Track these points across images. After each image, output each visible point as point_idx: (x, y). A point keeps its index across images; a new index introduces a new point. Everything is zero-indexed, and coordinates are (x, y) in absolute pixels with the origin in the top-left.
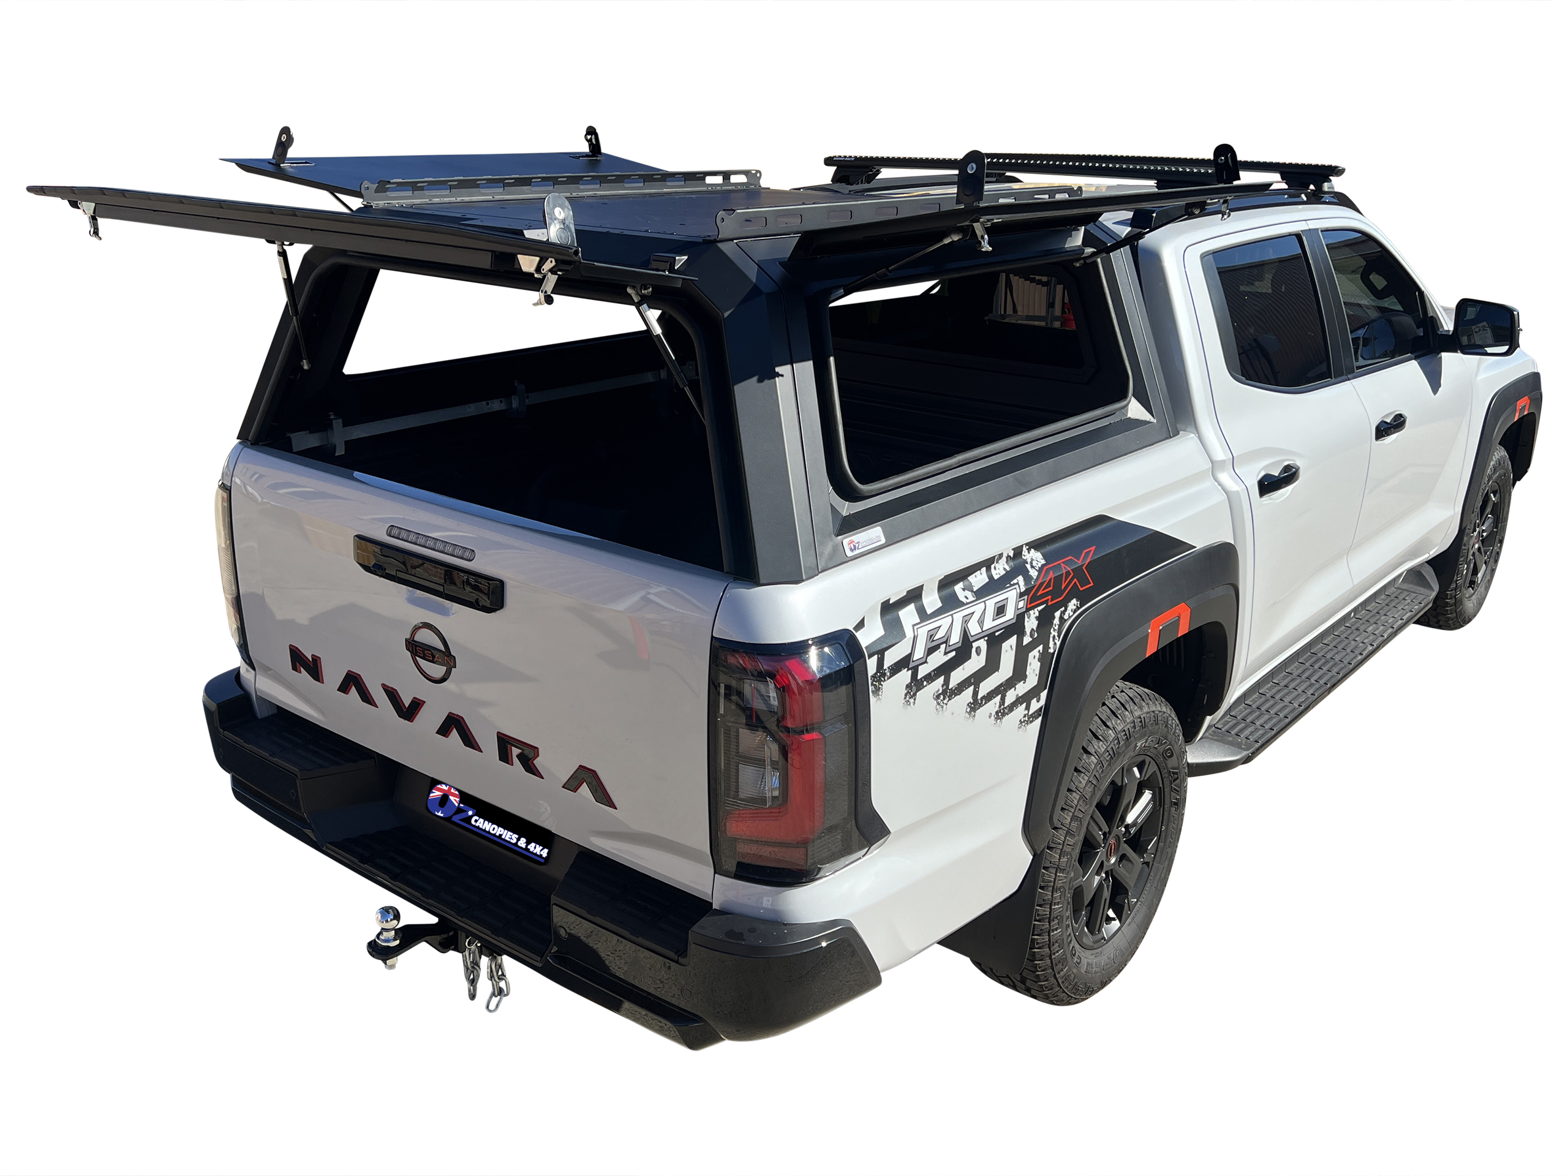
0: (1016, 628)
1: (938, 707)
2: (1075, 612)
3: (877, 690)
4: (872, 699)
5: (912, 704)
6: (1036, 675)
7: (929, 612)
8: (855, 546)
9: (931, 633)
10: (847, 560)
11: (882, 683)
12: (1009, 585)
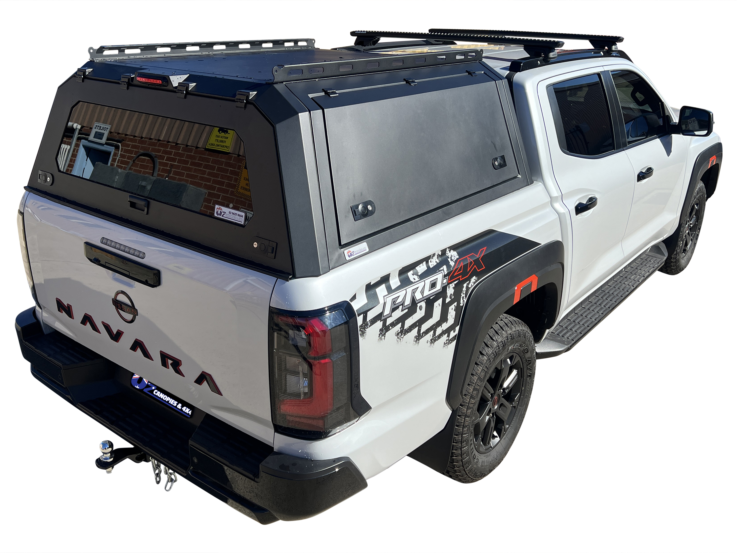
0: (442, 293)
1: (398, 340)
2: (475, 283)
3: (363, 333)
4: (360, 338)
5: (383, 339)
6: (453, 318)
7: (393, 288)
8: (351, 254)
9: (394, 300)
10: (346, 262)
11: (366, 329)
12: (438, 271)
